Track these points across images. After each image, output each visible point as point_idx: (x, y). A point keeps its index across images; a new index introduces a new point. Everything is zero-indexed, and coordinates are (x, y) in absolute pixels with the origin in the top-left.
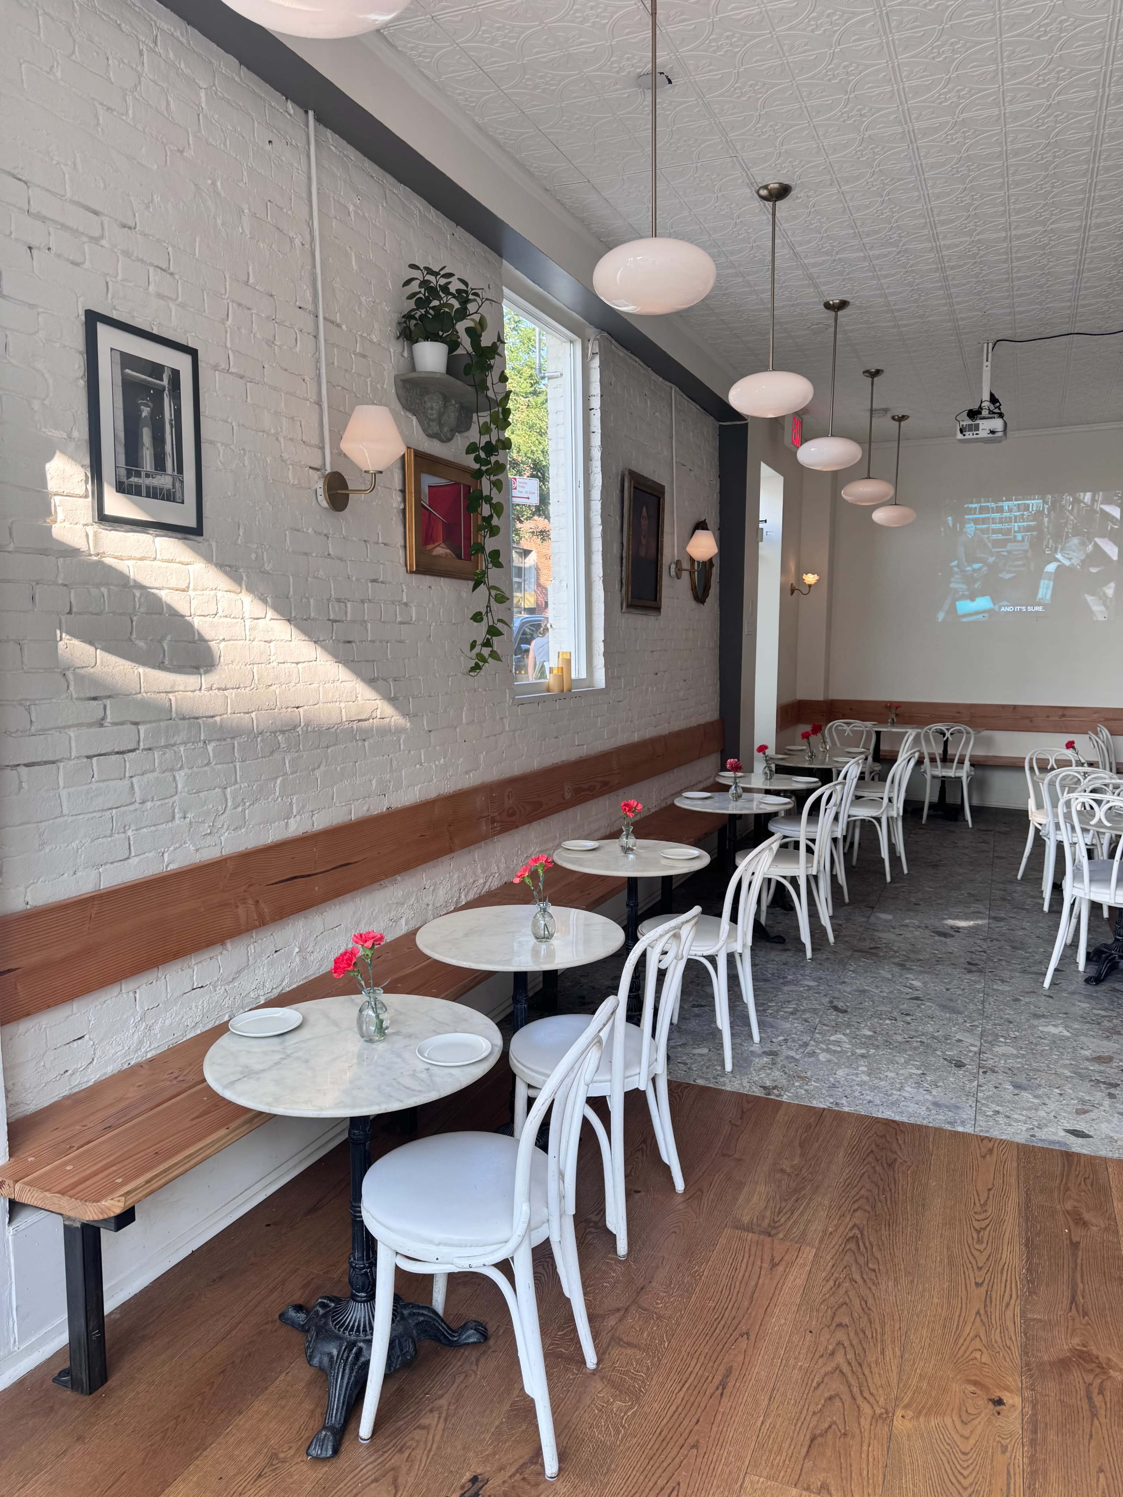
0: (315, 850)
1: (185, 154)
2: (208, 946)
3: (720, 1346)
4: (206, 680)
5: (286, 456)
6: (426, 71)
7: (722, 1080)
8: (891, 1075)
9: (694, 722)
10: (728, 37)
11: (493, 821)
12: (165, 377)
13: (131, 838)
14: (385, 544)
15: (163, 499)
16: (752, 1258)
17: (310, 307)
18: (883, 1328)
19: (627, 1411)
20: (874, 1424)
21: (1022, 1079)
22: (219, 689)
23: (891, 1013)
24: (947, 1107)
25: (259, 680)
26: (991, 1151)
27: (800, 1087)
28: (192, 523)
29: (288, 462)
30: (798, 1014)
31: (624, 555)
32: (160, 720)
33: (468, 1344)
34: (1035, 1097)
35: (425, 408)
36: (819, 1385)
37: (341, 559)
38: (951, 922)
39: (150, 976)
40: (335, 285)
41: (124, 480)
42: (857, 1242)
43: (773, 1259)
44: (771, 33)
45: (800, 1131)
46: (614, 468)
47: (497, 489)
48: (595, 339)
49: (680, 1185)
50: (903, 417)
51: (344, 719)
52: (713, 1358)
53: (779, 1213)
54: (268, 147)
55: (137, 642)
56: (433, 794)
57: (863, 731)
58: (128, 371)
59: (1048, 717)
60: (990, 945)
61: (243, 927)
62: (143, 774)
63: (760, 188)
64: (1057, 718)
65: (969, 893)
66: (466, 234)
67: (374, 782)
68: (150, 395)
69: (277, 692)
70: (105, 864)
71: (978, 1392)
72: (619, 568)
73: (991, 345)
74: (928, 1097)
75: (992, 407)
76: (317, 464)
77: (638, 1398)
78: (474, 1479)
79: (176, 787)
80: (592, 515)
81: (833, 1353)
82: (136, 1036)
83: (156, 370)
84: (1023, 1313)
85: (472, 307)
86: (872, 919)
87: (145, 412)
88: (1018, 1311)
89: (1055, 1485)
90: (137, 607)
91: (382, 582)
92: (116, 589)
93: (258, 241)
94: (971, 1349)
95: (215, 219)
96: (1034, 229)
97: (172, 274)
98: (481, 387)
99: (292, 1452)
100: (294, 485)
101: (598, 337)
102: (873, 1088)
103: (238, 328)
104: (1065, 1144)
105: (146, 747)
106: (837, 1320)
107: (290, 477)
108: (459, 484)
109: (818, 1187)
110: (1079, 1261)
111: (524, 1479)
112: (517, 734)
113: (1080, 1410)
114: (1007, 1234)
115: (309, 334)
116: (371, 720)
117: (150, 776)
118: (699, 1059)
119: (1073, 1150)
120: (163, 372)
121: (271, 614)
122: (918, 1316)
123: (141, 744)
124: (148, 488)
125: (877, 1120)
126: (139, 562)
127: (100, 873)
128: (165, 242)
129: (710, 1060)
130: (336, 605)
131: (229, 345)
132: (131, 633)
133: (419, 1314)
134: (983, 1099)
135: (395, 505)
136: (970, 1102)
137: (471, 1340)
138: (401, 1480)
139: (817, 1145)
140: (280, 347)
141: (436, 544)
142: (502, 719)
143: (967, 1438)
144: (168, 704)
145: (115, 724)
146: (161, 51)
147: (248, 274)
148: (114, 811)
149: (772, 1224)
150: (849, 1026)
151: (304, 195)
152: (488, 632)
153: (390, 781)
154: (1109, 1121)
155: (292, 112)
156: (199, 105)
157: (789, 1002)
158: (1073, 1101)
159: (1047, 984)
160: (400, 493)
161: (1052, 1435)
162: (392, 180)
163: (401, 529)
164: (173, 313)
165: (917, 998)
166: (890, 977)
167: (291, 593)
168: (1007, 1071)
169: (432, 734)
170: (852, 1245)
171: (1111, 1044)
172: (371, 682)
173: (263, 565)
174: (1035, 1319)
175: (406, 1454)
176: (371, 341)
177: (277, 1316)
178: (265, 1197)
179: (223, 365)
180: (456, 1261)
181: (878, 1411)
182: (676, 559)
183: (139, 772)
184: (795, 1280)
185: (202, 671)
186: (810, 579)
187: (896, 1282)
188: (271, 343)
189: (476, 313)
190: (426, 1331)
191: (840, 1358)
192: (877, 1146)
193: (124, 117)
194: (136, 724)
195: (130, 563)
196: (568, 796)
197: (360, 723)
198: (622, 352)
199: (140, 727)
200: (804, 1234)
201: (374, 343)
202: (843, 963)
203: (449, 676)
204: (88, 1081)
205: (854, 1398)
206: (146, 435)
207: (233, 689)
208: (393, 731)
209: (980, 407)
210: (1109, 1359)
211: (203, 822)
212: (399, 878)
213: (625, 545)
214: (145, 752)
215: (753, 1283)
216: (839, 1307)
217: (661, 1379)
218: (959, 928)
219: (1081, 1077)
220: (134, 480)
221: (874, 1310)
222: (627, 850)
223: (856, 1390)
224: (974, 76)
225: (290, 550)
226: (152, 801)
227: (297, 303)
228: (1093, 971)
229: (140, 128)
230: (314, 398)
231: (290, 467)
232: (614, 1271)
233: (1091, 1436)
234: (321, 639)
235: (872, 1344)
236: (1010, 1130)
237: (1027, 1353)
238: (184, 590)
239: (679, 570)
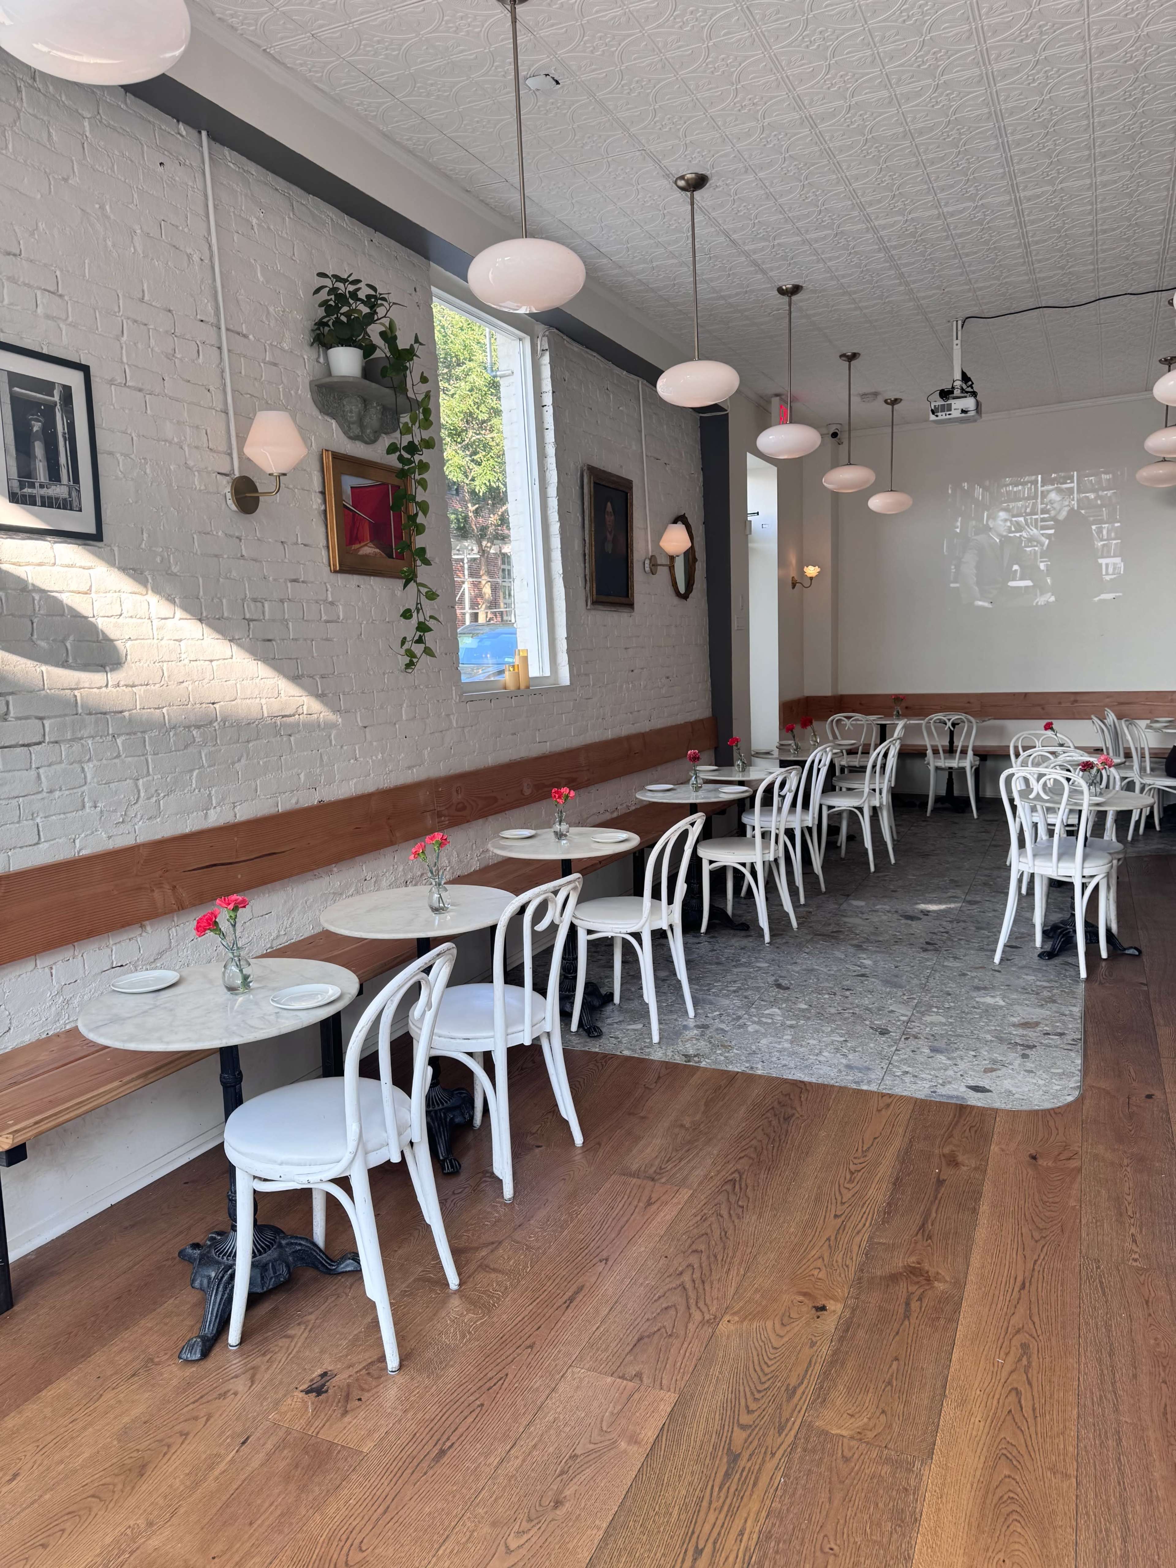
0: (236, 839)
1: (70, 182)
2: (123, 926)
3: (578, 1270)
4: (113, 677)
5: (191, 463)
6: (319, 85)
7: (647, 1050)
8: (812, 1042)
9: (680, 719)
10: (600, 38)
11: (440, 815)
12: (56, 393)
13: (40, 825)
14: (305, 545)
15: (59, 508)
16: (630, 1199)
17: (212, 319)
18: (734, 1253)
19: (477, 1321)
20: (700, 1327)
21: (942, 1044)
22: (127, 686)
23: (831, 988)
24: (858, 1068)
25: (169, 677)
26: (888, 1106)
27: (721, 1054)
28: (92, 530)
29: (194, 469)
30: (740, 992)
31: (587, 552)
32: (65, 715)
33: (346, 1272)
34: (949, 1059)
35: (344, 411)
36: (660, 1297)
37: (255, 560)
38: (923, 906)
39: (67, 953)
40: (240, 297)
41: (17, 490)
42: (735, 1184)
43: (650, 1198)
44: (641, 32)
45: (708, 1093)
46: (572, 465)
47: (423, 487)
48: (544, 336)
49: (578, 1139)
50: (896, 400)
51: (266, 715)
52: (569, 1279)
53: (668, 1161)
54: (161, 169)
55: (39, 642)
56: (370, 788)
57: (863, 725)
58: (16, 389)
59: (1060, 703)
60: (955, 926)
61: (160, 911)
62: (50, 765)
63: (677, 179)
64: (1069, 704)
65: (952, 880)
66: (386, 240)
67: (302, 776)
68: (40, 410)
69: (190, 689)
70: (14, 848)
71: (806, 1301)
72: (582, 565)
73: (960, 323)
74: (844, 1061)
75: (964, 387)
76: (226, 469)
77: (489, 1311)
78: (324, 1374)
79: (85, 777)
80: (549, 512)
81: (681, 1273)
82: (53, 1009)
83: (47, 387)
84: (871, 1238)
85: (381, 311)
86: (845, 906)
87: (37, 427)
88: (866, 1236)
89: (850, 1371)
90: (37, 609)
91: (303, 582)
92: (13, 592)
93: (152, 259)
94: (811, 1268)
95: (105, 241)
96: (964, 205)
97: (61, 296)
98: (401, 388)
99: (167, 1357)
100: (200, 491)
101: (547, 333)
102: (791, 1054)
103: (135, 344)
104: (963, 1098)
105: (52, 740)
106: (694, 1247)
107: (196, 483)
108: (387, 485)
109: (710, 1140)
110: (939, 1196)
111: (369, 1374)
112: (466, 730)
113: (895, 1313)
114: (879, 1174)
115: (212, 345)
116: (297, 716)
117: (58, 767)
118: (632, 1033)
119: (969, 1103)
120: (54, 388)
121: (179, 613)
122: (771, 1243)
123: (47, 738)
124: (42, 497)
125: (786, 1081)
126: (38, 568)
127: (9, 856)
128: (52, 265)
129: (641, 1034)
130: (252, 605)
131: (125, 360)
132: (32, 635)
133: (296, 1244)
134: (897, 1061)
135: (314, 507)
136: (883, 1065)
137: (348, 1269)
138: (258, 1376)
139: (721, 1103)
140: (181, 360)
141: (362, 544)
142: (448, 715)
143: (782, 1337)
144: (73, 699)
145: (18, 718)
146: (40, 86)
147: (143, 291)
148: (21, 799)
149: (658, 1171)
150: (787, 1000)
151: (201, 212)
152: (418, 629)
153: (320, 775)
154: (1012, 1078)
155: (184, 133)
156: (83, 134)
157: (735, 982)
158: (984, 1062)
159: (997, 959)
160: (320, 496)
161: (861, 1333)
162: (300, 191)
163: (323, 529)
164: (64, 332)
165: (863, 975)
166: (843, 957)
167: (201, 593)
168: (930, 1037)
169: (367, 729)
170: (728, 1187)
171: (1043, 1011)
172: (295, 678)
173: (170, 568)
174: (879, 1243)
175: (268, 1357)
176: (282, 349)
177: (177, 1255)
178: (188, 1160)
179: (120, 379)
180: (296, 1178)
181: (707, 1317)
182: (650, 554)
183: (46, 763)
184: (665, 1216)
185: (108, 668)
186: (811, 571)
187: (760, 1215)
188: (171, 356)
189: (385, 317)
190: (303, 1259)
191: (686, 1278)
192: (779, 1103)
193: (4, 152)
194: (41, 719)
195: (28, 569)
196: (527, 792)
197: (284, 719)
198: (576, 348)
199: (45, 722)
200: (685, 1178)
201: (284, 351)
202: (800, 946)
203: (384, 674)
204: (6, 1048)
205: (688, 1308)
206: (39, 449)
207: (141, 685)
208: (322, 726)
209: (953, 388)
210: (938, 1273)
211: (115, 811)
212: (335, 869)
213: (587, 541)
214: (51, 745)
215: (625, 1219)
216: (699, 1237)
217: (516, 1296)
218: (929, 912)
219: (1001, 1040)
220: (27, 490)
221: (732, 1239)
222: (560, 836)
223: (692, 1302)
224: (853, 61)
225: (199, 553)
226: (61, 790)
227: (198, 317)
228: (1048, 947)
229: (21, 161)
230: (220, 407)
231: (196, 473)
232: (498, 1212)
233: (897, 1333)
234: (237, 637)
235: (720, 1265)
236: (914, 1087)
237: (862, 1270)
238: (86, 593)
239: (654, 565)
